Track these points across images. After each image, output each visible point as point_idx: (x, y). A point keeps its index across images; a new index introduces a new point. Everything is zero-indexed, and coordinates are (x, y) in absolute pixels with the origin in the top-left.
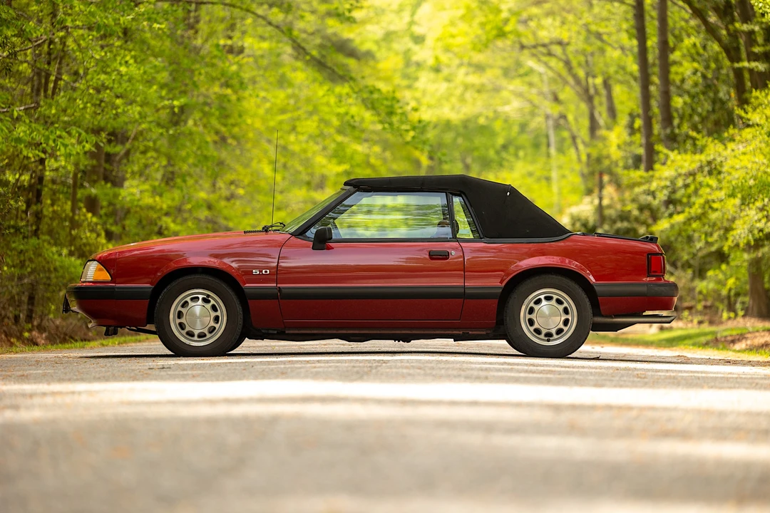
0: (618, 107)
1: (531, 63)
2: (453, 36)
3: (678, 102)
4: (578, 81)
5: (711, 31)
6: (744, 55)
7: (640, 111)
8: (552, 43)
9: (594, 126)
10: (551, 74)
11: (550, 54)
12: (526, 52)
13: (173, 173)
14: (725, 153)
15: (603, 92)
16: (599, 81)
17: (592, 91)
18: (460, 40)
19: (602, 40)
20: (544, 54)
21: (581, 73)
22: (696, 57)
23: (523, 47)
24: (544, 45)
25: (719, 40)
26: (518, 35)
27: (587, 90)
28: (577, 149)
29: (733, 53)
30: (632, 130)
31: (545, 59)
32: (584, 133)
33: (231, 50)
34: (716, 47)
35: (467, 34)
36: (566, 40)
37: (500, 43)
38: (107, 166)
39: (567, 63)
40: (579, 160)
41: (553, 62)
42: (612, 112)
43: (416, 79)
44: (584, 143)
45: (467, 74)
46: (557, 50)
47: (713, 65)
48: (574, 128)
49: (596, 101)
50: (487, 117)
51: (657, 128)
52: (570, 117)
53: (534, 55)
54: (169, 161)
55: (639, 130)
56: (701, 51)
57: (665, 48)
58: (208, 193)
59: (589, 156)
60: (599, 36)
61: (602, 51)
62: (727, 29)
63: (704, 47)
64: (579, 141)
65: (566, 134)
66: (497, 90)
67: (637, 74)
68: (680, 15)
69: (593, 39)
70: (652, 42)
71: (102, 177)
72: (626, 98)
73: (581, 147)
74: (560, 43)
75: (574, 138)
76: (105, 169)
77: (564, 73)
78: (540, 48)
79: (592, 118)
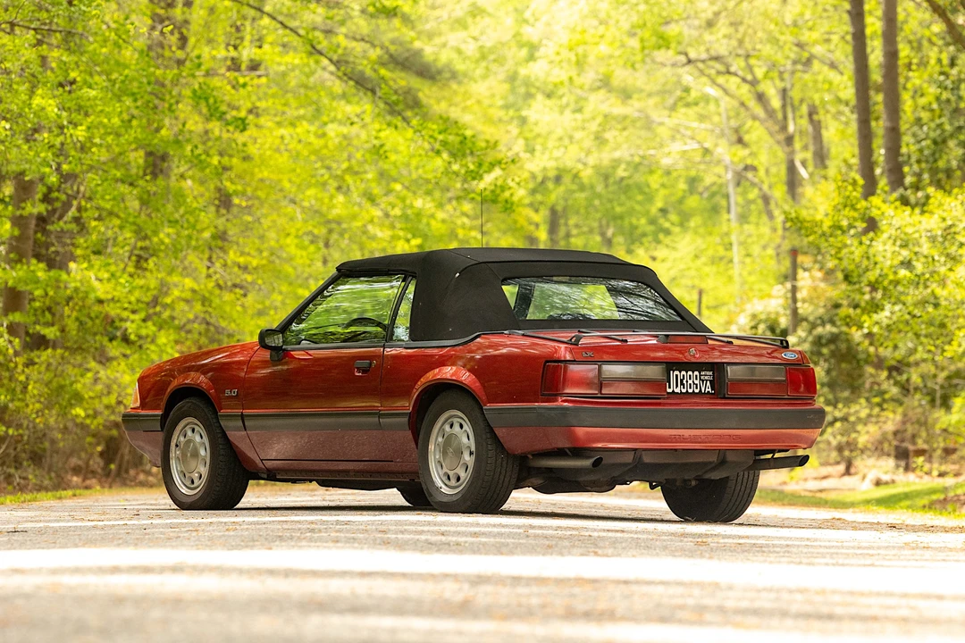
4: (771, 113)
8: (731, 55)
9: (793, 182)
10: (729, 101)
11: (728, 72)
12: (692, 68)
15: (809, 131)
20: (719, 73)
23: (689, 61)
24: (717, 58)
27: (785, 127)
28: (770, 216)
31: (721, 80)
32: (779, 192)
38: (40, 236)
40: (774, 230)
42: (821, 157)
46: (739, 65)
48: (766, 185)
49: (798, 144)
53: (703, 73)
57: (893, 63)
64: (773, 204)
65: (754, 193)
68: (915, 17)
70: (876, 56)
71: (31, 252)
72: (841, 138)
74: (745, 55)
75: (766, 199)
77: (751, 102)
78: (712, 63)
79: (791, 169)
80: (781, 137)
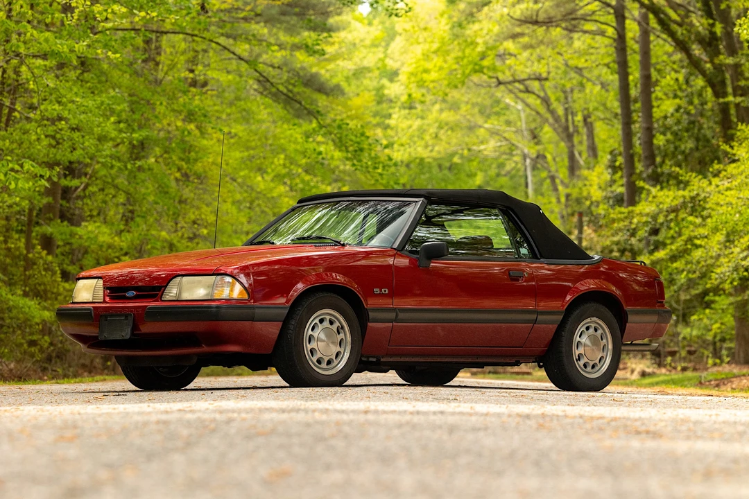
0: (600, 146)
1: (508, 100)
2: (426, 71)
3: (660, 140)
4: (557, 119)
5: (695, 64)
6: (730, 90)
7: (622, 149)
8: (529, 79)
9: (573, 167)
10: (528, 110)
11: (527, 91)
12: (502, 87)
13: (132, 212)
14: (708, 189)
15: (584, 131)
16: (579, 118)
17: (571, 129)
18: (434, 75)
19: (582, 76)
20: (521, 91)
21: (560, 111)
22: (679, 93)
23: (500, 83)
24: (520, 81)
25: (703, 73)
26: (494, 69)
27: (567, 128)
28: (556, 189)
29: (718, 88)
30: (613, 168)
31: (521, 95)
32: (563, 174)
33: (194, 83)
34: (700, 82)
35: (441, 68)
36: (544, 75)
37: (475, 78)
38: (64, 203)
39: (546, 101)
40: (559, 201)
41: (531, 100)
42: (593, 150)
43: (389, 116)
44: (562, 182)
45: (441, 110)
46: (535, 85)
47: (696, 101)
48: (553, 169)
49: (576, 140)
50: (462, 157)
51: (639, 167)
52: (549, 157)
53: (511, 91)
54: (128, 199)
55: (620, 168)
56: (684, 87)
57: (648, 83)
58: (169, 232)
59: (568, 196)
60: (579, 70)
61: (582, 86)
62: (712, 62)
63: (687, 82)
64: (558, 181)
65: (544, 174)
66: (472, 128)
67: (619, 111)
69: (573, 75)
70: (635, 75)
71: (58, 214)
72: (608, 135)
73: (560, 188)
74: (539, 78)
75: (553, 178)
76: (61, 205)
77: (542, 110)
78: (517, 85)
79: (572, 157)
80: (564, 135)
